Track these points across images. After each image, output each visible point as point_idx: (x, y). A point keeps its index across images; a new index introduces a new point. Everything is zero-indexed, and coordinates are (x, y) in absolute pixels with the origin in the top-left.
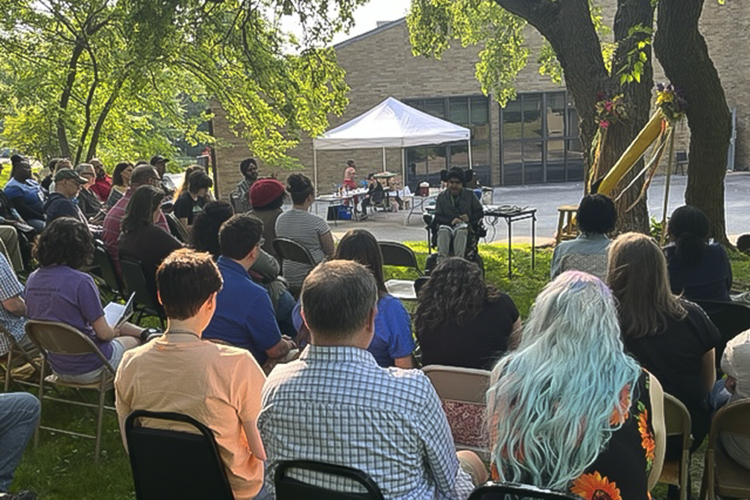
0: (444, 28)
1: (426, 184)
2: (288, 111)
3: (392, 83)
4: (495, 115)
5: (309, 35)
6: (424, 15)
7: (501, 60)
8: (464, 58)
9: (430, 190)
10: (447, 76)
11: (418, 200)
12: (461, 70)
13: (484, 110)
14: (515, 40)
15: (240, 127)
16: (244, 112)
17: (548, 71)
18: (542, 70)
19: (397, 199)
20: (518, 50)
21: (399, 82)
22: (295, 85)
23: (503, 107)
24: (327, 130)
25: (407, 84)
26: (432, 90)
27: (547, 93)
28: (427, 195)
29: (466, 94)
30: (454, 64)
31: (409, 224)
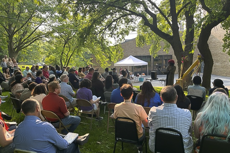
0: (144, 41)
1: (138, 74)
2: (110, 58)
3: (130, 52)
4: (152, 60)
5: (116, 42)
6: (140, 38)
7: (155, 48)
8: (146, 47)
9: (139, 75)
10: (142, 51)
11: (137, 77)
12: (145, 50)
13: (150, 59)
14: (158, 44)
15: (99, 61)
16: (100, 58)
17: (166, 51)
18: (164, 50)
19: (131, 77)
20: (159, 46)
21: (132, 52)
22: (112, 52)
23: (155, 58)
24: (117, 62)
25: (133, 53)
26: (139, 54)
27: (164, 56)
28: (139, 76)
29: (146, 55)
30: (143, 49)
31: (134, 82)
